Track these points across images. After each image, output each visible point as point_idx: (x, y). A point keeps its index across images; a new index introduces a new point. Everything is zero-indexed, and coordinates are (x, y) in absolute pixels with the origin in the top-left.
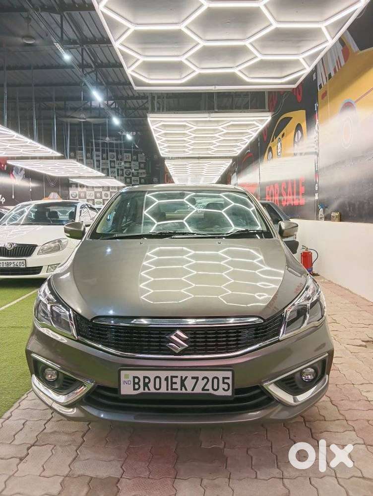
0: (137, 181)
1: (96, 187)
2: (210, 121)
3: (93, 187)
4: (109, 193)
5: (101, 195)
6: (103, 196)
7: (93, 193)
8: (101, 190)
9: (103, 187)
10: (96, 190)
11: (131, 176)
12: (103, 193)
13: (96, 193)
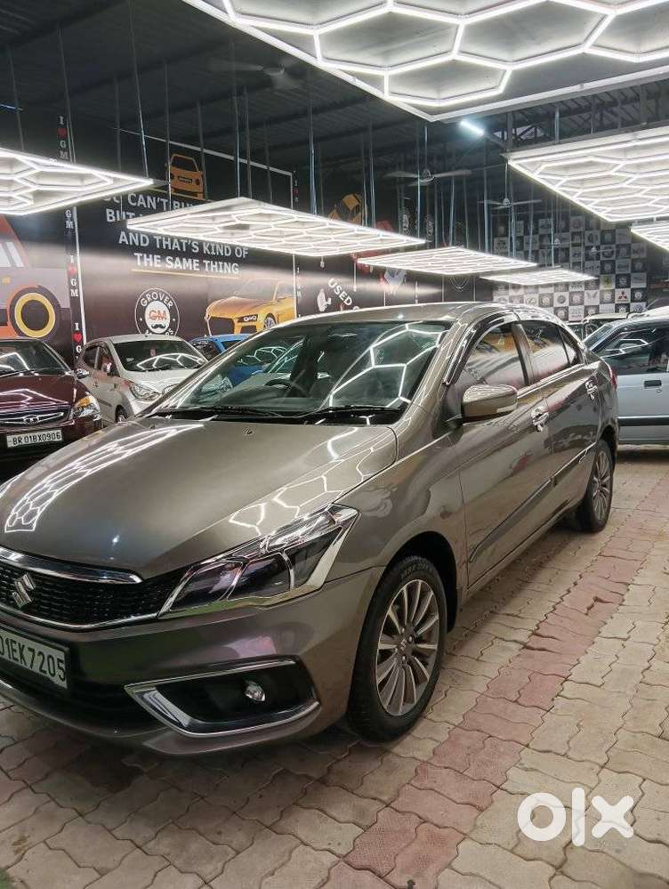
0: (627, 267)
1: (543, 286)
2: (635, 148)
3: (537, 287)
4: (566, 295)
5: (552, 300)
6: (555, 300)
7: (536, 296)
8: (551, 290)
9: (556, 285)
10: (541, 291)
11: (613, 258)
12: (556, 295)
13: (541, 296)
